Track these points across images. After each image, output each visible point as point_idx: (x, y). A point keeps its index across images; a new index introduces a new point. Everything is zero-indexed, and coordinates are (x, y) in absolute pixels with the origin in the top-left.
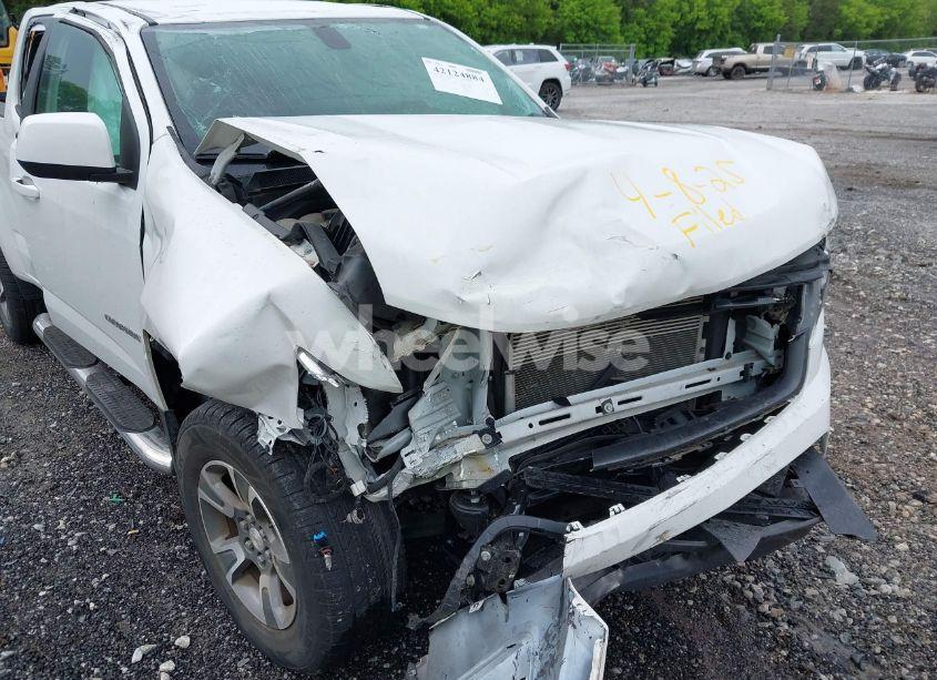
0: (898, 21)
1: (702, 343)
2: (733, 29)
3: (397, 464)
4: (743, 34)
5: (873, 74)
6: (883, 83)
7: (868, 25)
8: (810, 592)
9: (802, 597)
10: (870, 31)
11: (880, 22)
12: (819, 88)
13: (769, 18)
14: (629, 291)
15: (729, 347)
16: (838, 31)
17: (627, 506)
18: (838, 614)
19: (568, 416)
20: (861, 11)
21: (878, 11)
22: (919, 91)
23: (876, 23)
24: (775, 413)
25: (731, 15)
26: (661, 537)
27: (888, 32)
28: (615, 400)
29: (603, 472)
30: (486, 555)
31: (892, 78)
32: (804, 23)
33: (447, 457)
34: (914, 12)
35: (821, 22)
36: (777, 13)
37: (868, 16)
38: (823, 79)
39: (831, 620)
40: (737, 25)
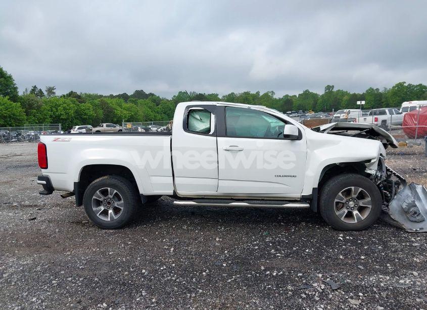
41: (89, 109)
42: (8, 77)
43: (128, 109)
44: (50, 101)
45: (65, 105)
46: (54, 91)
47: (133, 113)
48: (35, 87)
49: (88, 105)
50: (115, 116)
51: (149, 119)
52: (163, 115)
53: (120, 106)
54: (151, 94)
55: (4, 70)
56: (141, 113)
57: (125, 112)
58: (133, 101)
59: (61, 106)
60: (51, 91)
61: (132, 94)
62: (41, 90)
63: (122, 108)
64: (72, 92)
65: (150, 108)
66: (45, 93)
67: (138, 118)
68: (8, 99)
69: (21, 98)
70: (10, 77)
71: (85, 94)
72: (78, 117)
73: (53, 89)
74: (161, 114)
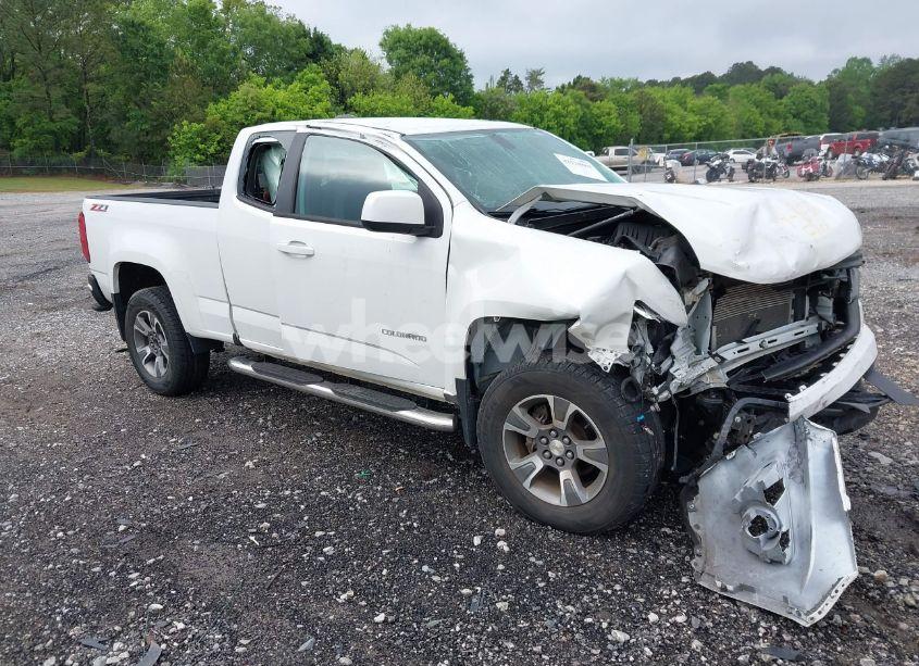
0: (714, 126)
1: (792, 312)
2: (579, 135)
3: (669, 378)
4: (588, 139)
5: (713, 168)
6: (722, 176)
7: (690, 130)
8: (868, 469)
9: (865, 472)
10: (693, 134)
11: (699, 127)
12: (671, 181)
13: (607, 126)
14: (797, 264)
15: (807, 314)
16: (667, 135)
17: (808, 386)
18: (891, 477)
19: (747, 349)
20: (683, 118)
21: (696, 118)
22: (752, 181)
23: (696, 128)
24: (852, 343)
25: (576, 124)
26: (824, 404)
27: (707, 135)
28: (767, 340)
29: (770, 382)
30: (738, 419)
31: (728, 172)
32: (638, 129)
33: (699, 370)
34: (724, 119)
35: (651, 128)
36: (614, 121)
37: (690, 122)
38: (672, 174)
39: (888, 480)
40: (581, 132)
41: (609, 114)
42: (457, 55)
43: (701, 112)
44: (531, 100)
45: (558, 108)
46: (540, 78)
47: (710, 120)
48: (507, 72)
49: (607, 105)
50: (668, 126)
51: (751, 132)
52: (791, 121)
53: (682, 104)
54: (773, 71)
55: (451, 41)
56: (732, 118)
57: (691, 118)
58: (717, 90)
59: (551, 108)
60: (535, 78)
61: (725, 72)
62: (516, 77)
63: (686, 110)
64: (579, 77)
65: (758, 104)
66: (525, 83)
67: (724, 130)
68: (453, 101)
69: (478, 97)
70: (461, 56)
71: (612, 80)
72: (585, 131)
73: (539, 73)
74: (786, 118)
